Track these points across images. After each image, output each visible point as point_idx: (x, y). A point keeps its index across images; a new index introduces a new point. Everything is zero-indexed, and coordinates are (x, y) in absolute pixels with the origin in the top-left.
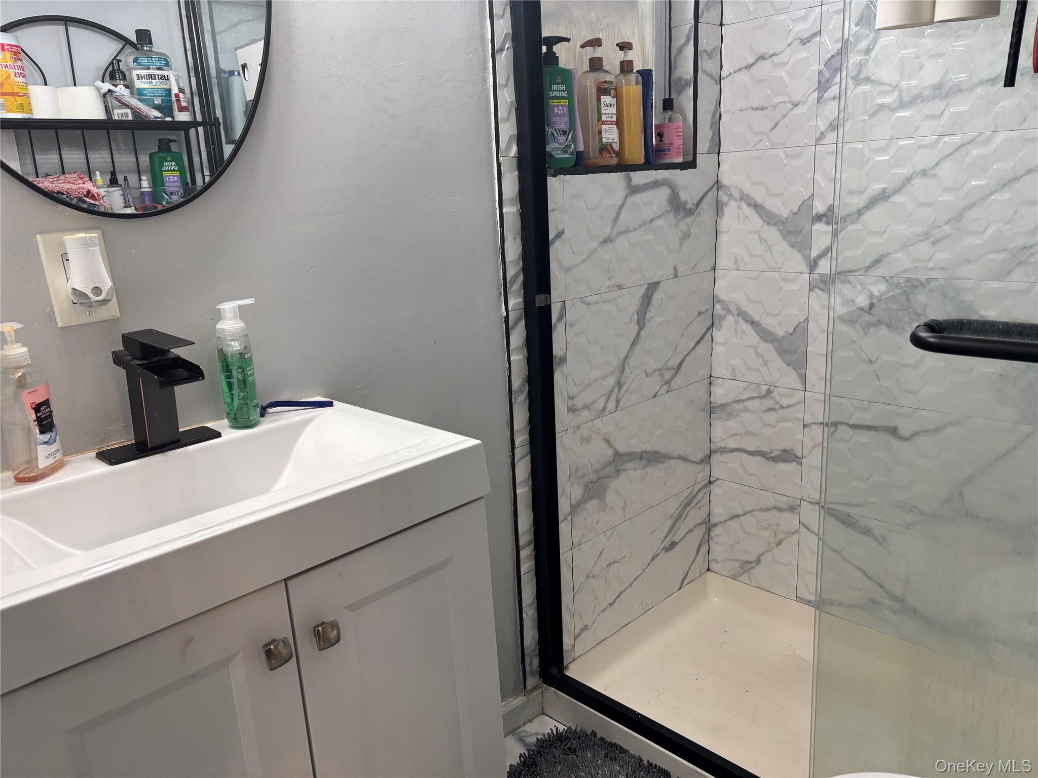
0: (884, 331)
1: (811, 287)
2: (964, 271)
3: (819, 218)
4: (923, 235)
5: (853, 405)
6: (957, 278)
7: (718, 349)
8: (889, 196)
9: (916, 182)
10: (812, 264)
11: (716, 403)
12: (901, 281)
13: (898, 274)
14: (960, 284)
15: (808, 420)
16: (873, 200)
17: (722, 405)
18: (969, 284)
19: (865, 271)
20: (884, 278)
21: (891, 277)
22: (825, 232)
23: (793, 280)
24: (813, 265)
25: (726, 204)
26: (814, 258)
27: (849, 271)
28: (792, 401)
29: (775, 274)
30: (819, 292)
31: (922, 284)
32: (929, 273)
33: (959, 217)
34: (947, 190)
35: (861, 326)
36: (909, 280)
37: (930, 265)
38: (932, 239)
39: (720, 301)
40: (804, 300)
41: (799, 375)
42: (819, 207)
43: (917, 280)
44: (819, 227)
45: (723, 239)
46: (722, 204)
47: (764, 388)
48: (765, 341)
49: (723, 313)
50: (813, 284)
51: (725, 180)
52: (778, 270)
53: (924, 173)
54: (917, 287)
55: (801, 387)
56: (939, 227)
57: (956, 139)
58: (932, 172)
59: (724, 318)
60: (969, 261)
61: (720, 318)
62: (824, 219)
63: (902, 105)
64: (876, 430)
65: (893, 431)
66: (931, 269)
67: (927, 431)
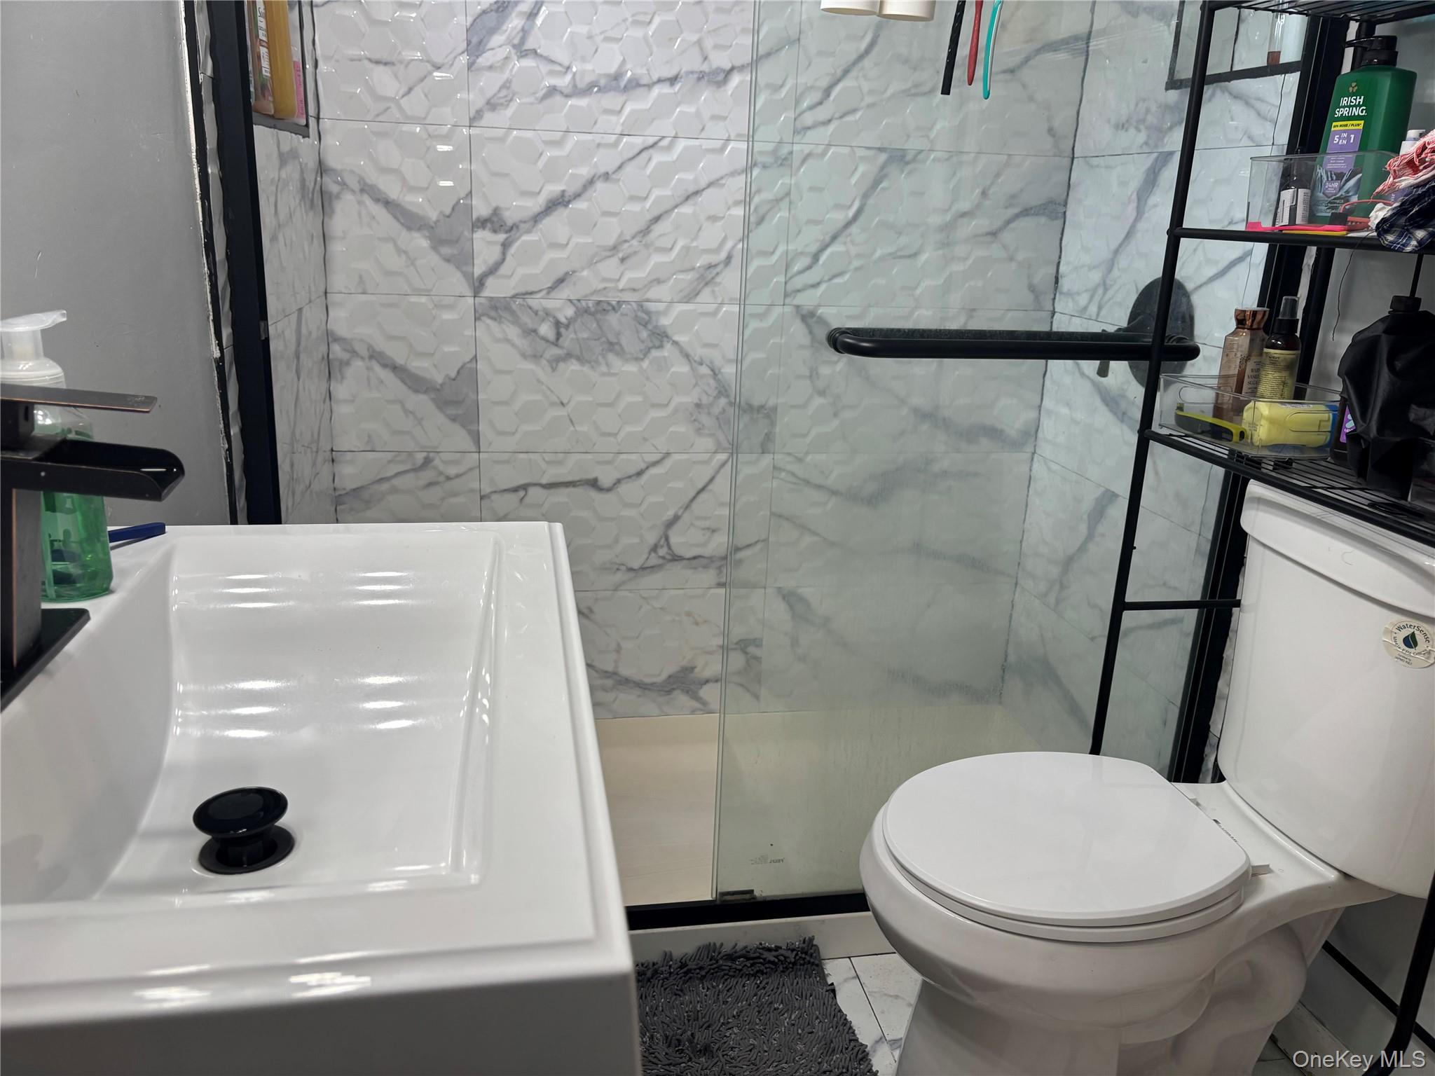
0: (574, 366)
1: (477, 315)
2: (653, 293)
3: (482, 223)
4: (610, 250)
5: (544, 459)
6: (648, 301)
7: (342, 410)
8: (569, 202)
9: (599, 185)
10: (477, 284)
11: (344, 489)
12: (591, 305)
13: (586, 296)
14: (652, 306)
15: (486, 489)
16: (550, 205)
17: (355, 490)
18: (661, 306)
19: (548, 293)
20: (570, 301)
21: (579, 300)
22: (490, 243)
23: (450, 307)
24: (478, 286)
25: (338, 196)
26: (478, 277)
27: (527, 293)
28: (462, 469)
29: (423, 299)
30: (488, 321)
31: (614, 308)
32: (619, 294)
33: (646, 231)
34: (633, 198)
35: (548, 361)
36: (599, 302)
37: (621, 285)
38: (621, 255)
39: (337, 339)
40: (469, 332)
41: (470, 432)
42: (481, 209)
43: (608, 303)
44: (481, 236)
45: (337, 248)
46: (330, 197)
47: (420, 457)
48: (416, 391)
49: (345, 356)
50: (480, 311)
51: (332, 161)
52: (427, 293)
53: (606, 176)
54: (608, 311)
55: (474, 449)
56: (626, 241)
57: (638, 142)
58: (614, 176)
59: (348, 363)
60: (659, 281)
61: (341, 364)
62: (489, 225)
63: (577, 91)
64: (574, 486)
65: (594, 484)
66: (622, 290)
67: (630, 477)
